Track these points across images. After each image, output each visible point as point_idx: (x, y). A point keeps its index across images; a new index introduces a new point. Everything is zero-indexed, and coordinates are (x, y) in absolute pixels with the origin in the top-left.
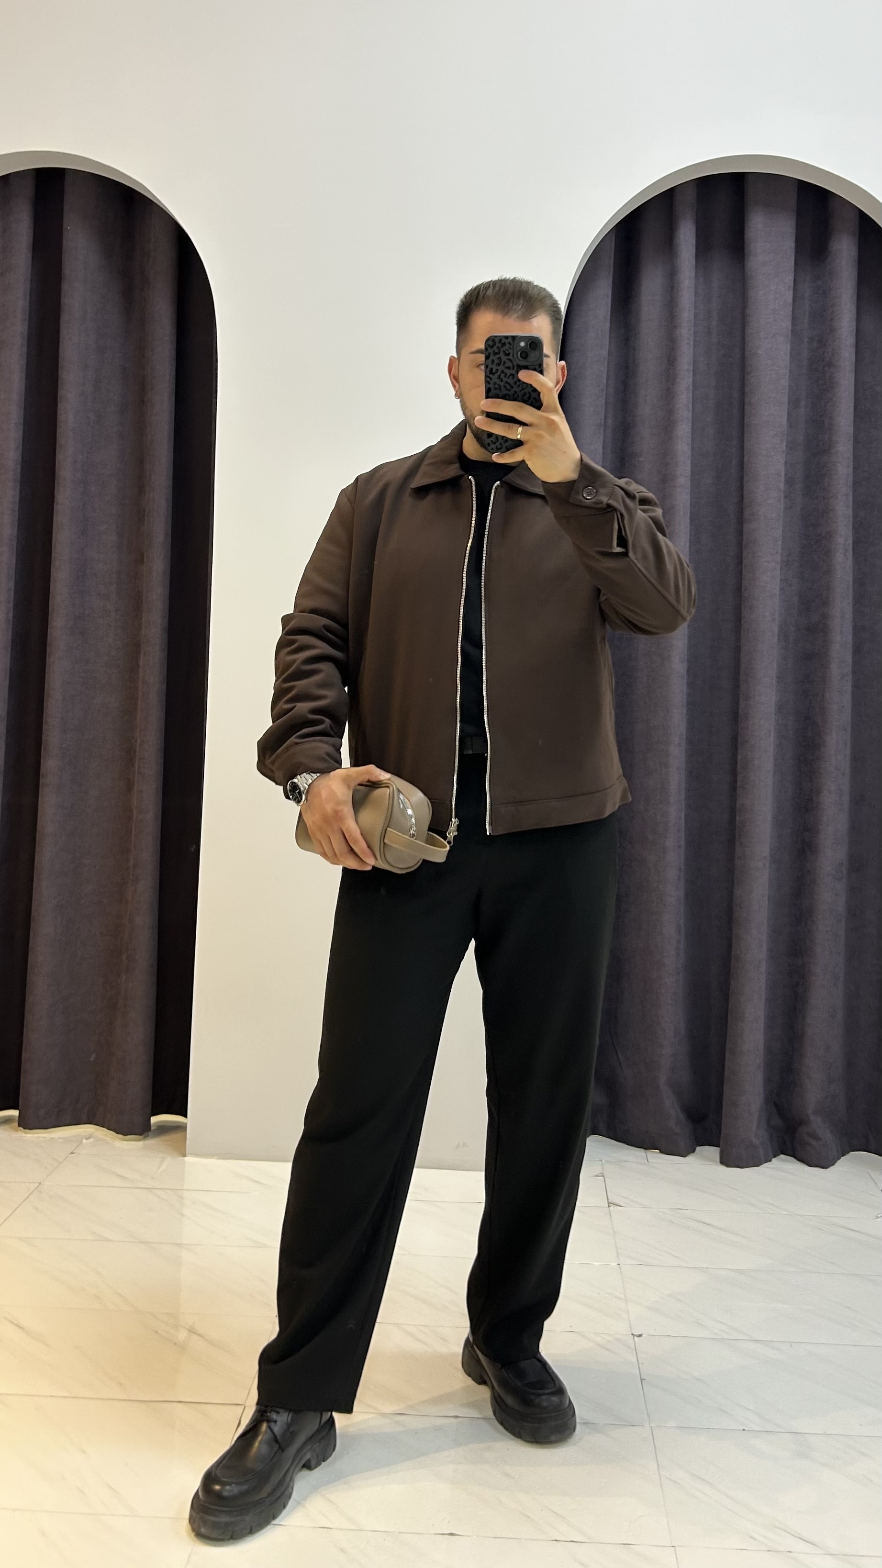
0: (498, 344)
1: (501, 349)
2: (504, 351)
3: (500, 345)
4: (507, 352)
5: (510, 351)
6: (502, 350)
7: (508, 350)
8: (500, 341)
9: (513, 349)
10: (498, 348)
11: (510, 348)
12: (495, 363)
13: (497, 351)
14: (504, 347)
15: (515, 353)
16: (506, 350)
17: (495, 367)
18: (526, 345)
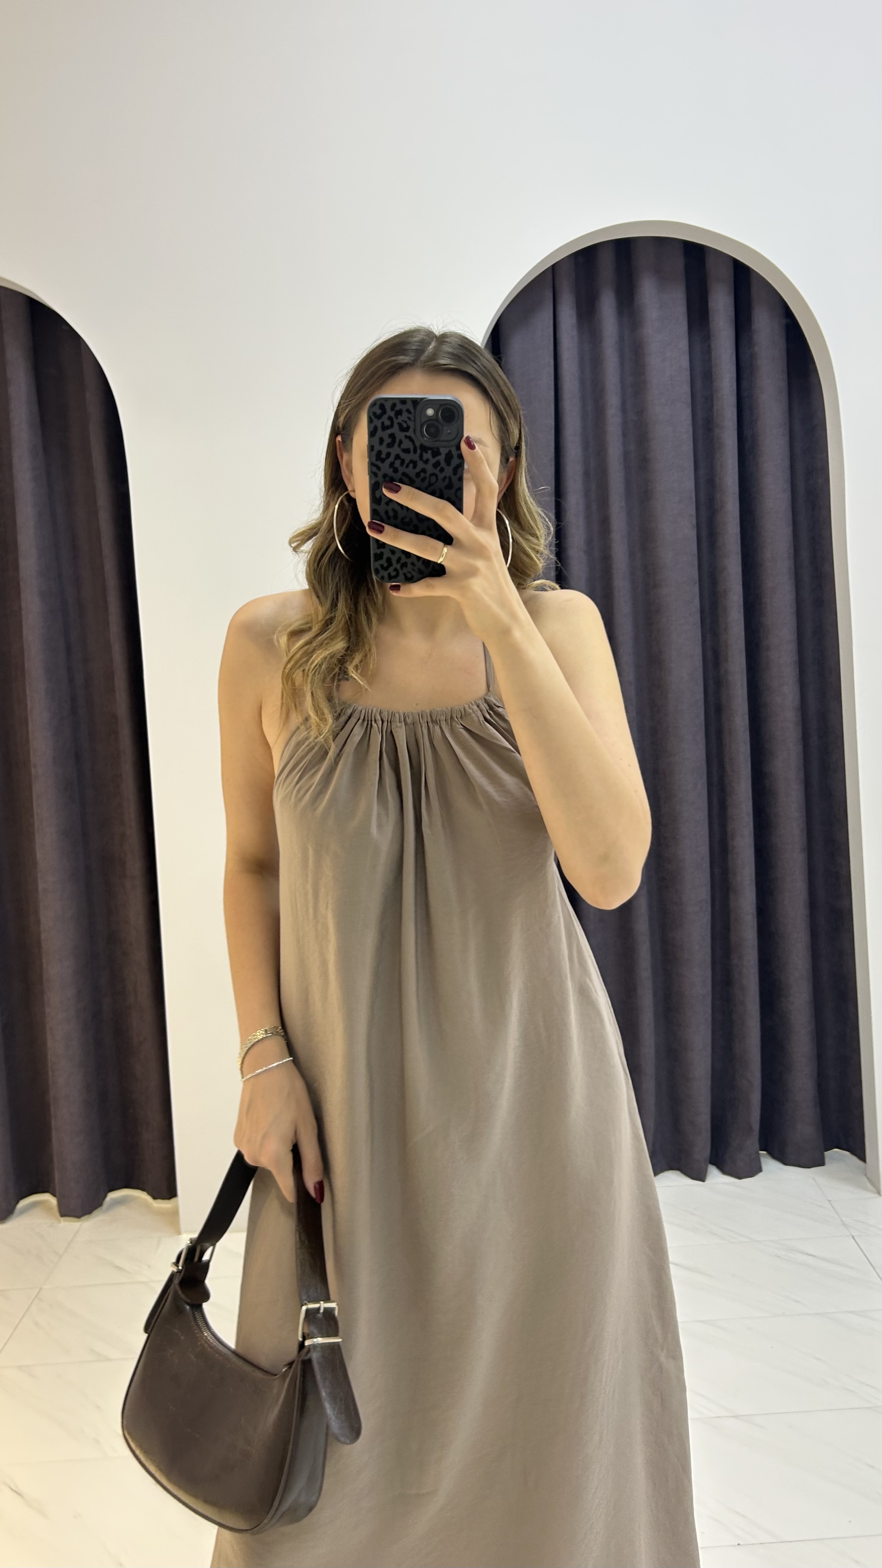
0: (390, 413)
1: (394, 419)
2: (400, 424)
3: (392, 414)
4: (405, 425)
5: (411, 424)
6: (396, 421)
7: (406, 422)
8: (394, 406)
9: (414, 421)
10: (390, 418)
11: (409, 418)
12: (385, 443)
13: (388, 423)
14: (399, 417)
15: (418, 427)
16: (403, 421)
17: (385, 450)
18: (436, 413)
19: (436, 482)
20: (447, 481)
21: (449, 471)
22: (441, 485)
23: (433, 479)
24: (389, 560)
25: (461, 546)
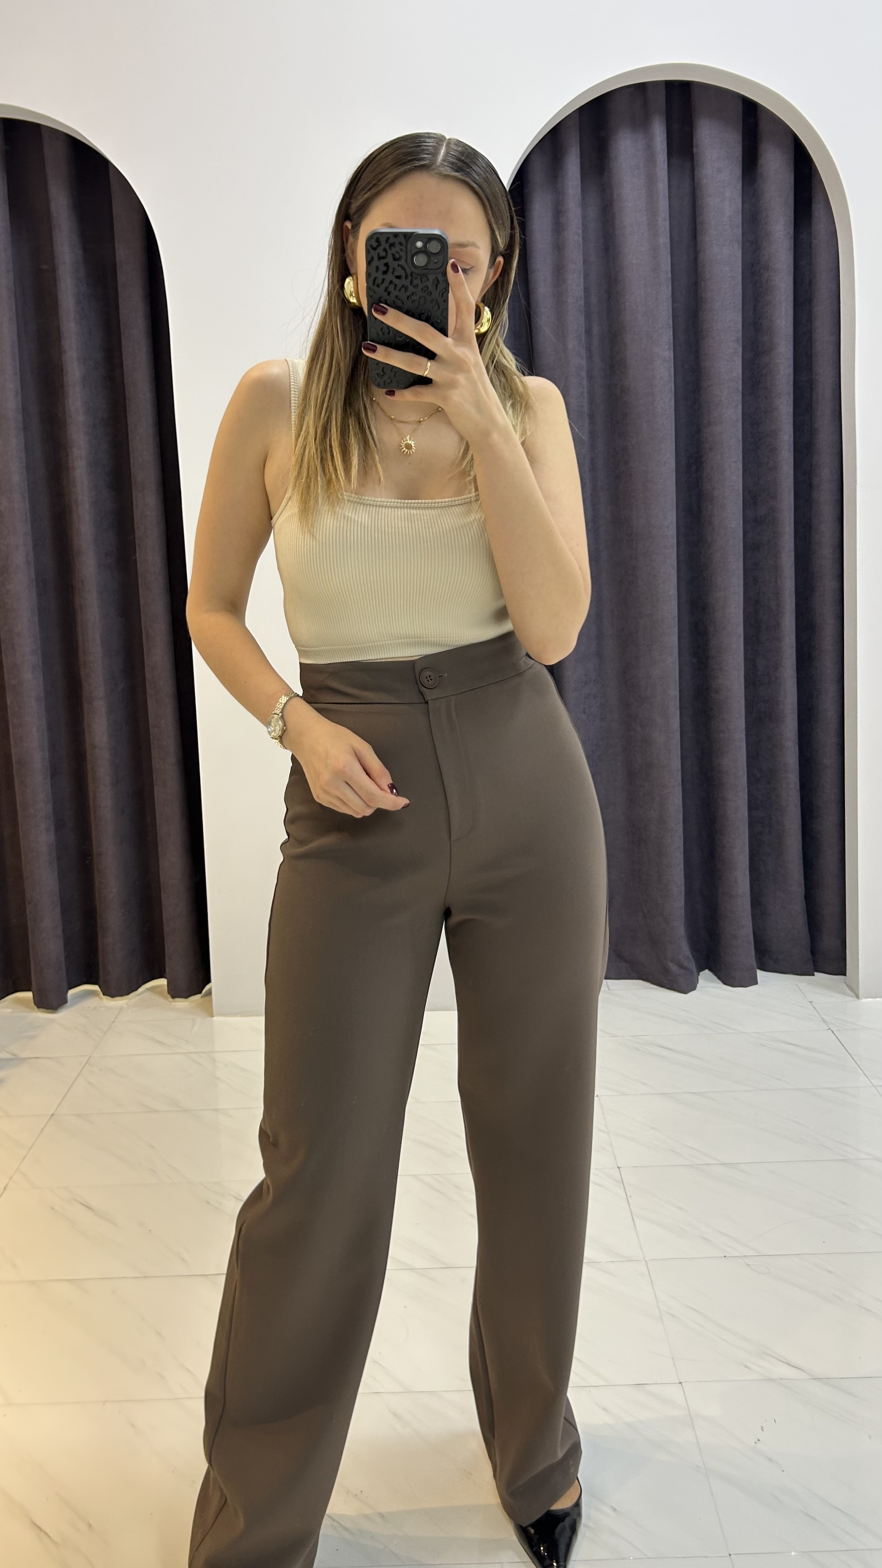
0: (384, 245)
2: (393, 255)
3: (387, 246)
4: (397, 256)
5: (403, 254)
6: (390, 252)
7: (398, 253)
8: (388, 239)
9: (406, 250)
10: (385, 250)
11: (401, 250)
12: (380, 271)
13: (383, 254)
14: (392, 248)
17: (380, 276)
18: (425, 245)
19: (425, 303)
20: (432, 305)
21: (434, 296)
23: (422, 301)
25: (443, 361)
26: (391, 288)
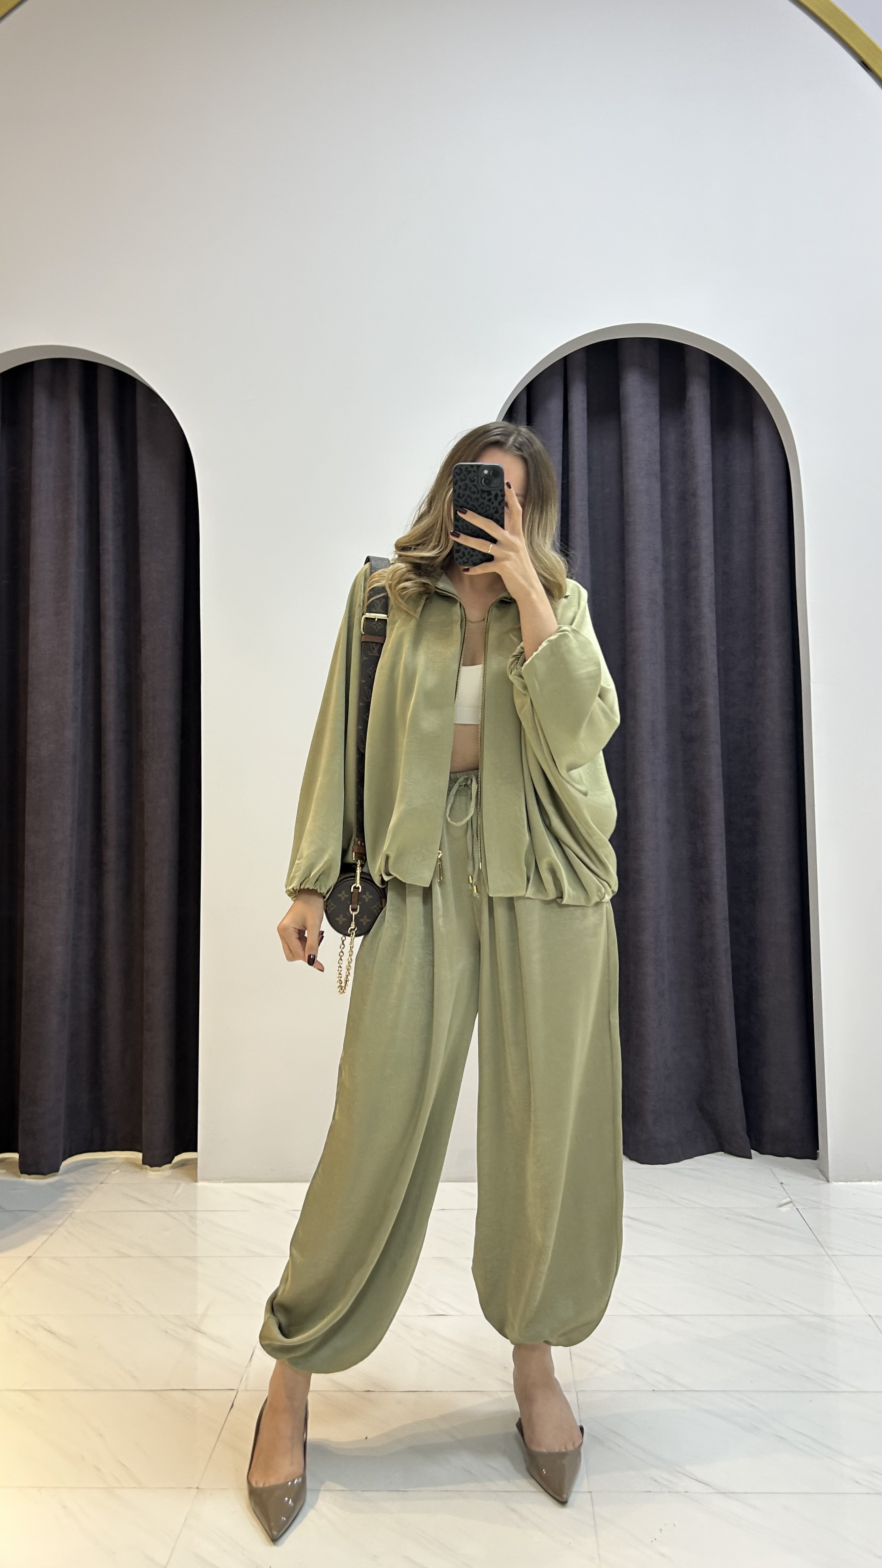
1: (467, 477)
2: (470, 479)
3: (465, 473)
5: (476, 478)
9: (478, 477)
10: (465, 476)
11: (475, 475)
12: (462, 488)
13: (463, 478)
14: (470, 475)
15: (480, 480)
16: (472, 477)
17: (461, 492)
18: (489, 473)
19: (490, 509)
20: (495, 510)
21: (496, 504)
22: (492, 511)
23: (488, 508)
24: (464, 554)
25: (502, 546)
26: (468, 500)
